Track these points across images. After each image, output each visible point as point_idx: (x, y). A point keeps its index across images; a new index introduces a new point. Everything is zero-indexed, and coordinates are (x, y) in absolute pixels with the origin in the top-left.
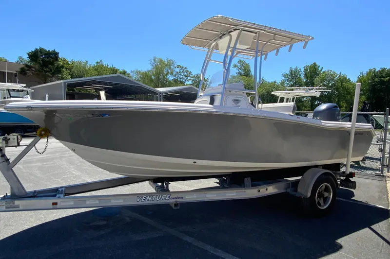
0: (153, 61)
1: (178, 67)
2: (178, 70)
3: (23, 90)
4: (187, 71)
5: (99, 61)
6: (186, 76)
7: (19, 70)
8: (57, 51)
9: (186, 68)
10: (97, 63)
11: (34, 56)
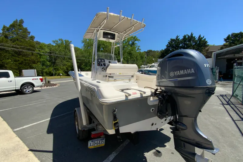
11: (227, 40)
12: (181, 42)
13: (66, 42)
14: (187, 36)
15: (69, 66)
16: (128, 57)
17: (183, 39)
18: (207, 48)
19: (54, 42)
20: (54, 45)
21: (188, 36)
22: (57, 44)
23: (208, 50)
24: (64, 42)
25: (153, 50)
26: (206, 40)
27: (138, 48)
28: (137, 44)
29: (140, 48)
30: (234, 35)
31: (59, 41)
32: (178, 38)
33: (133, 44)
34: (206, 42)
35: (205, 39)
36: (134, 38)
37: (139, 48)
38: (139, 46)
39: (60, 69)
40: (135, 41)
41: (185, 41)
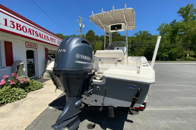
13: (144, 33)
15: (142, 52)
19: (135, 34)
20: (135, 36)
22: (137, 36)
24: (143, 33)
31: (138, 33)
39: (136, 55)
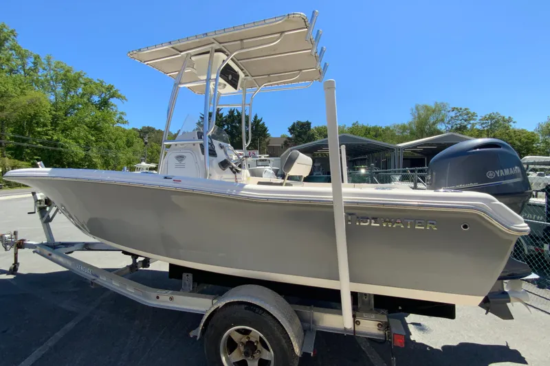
0: (414, 110)
1: (453, 111)
2: (453, 114)
3: (266, 160)
4: (467, 114)
5: (355, 122)
6: (466, 120)
7: (283, 143)
8: (310, 121)
9: (466, 109)
10: (353, 124)
11: (292, 130)
12: (226, 121)
14: (235, 112)
16: (90, 136)
17: (229, 117)
18: (267, 140)
21: (238, 112)
23: (268, 143)
25: (157, 129)
26: (266, 126)
27: (121, 118)
28: (116, 106)
29: (125, 118)
30: (300, 124)
32: (220, 112)
33: (104, 103)
34: (266, 129)
35: (264, 123)
36: (109, 89)
37: (123, 117)
38: (122, 113)
40: (112, 97)
41: (233, 121)
